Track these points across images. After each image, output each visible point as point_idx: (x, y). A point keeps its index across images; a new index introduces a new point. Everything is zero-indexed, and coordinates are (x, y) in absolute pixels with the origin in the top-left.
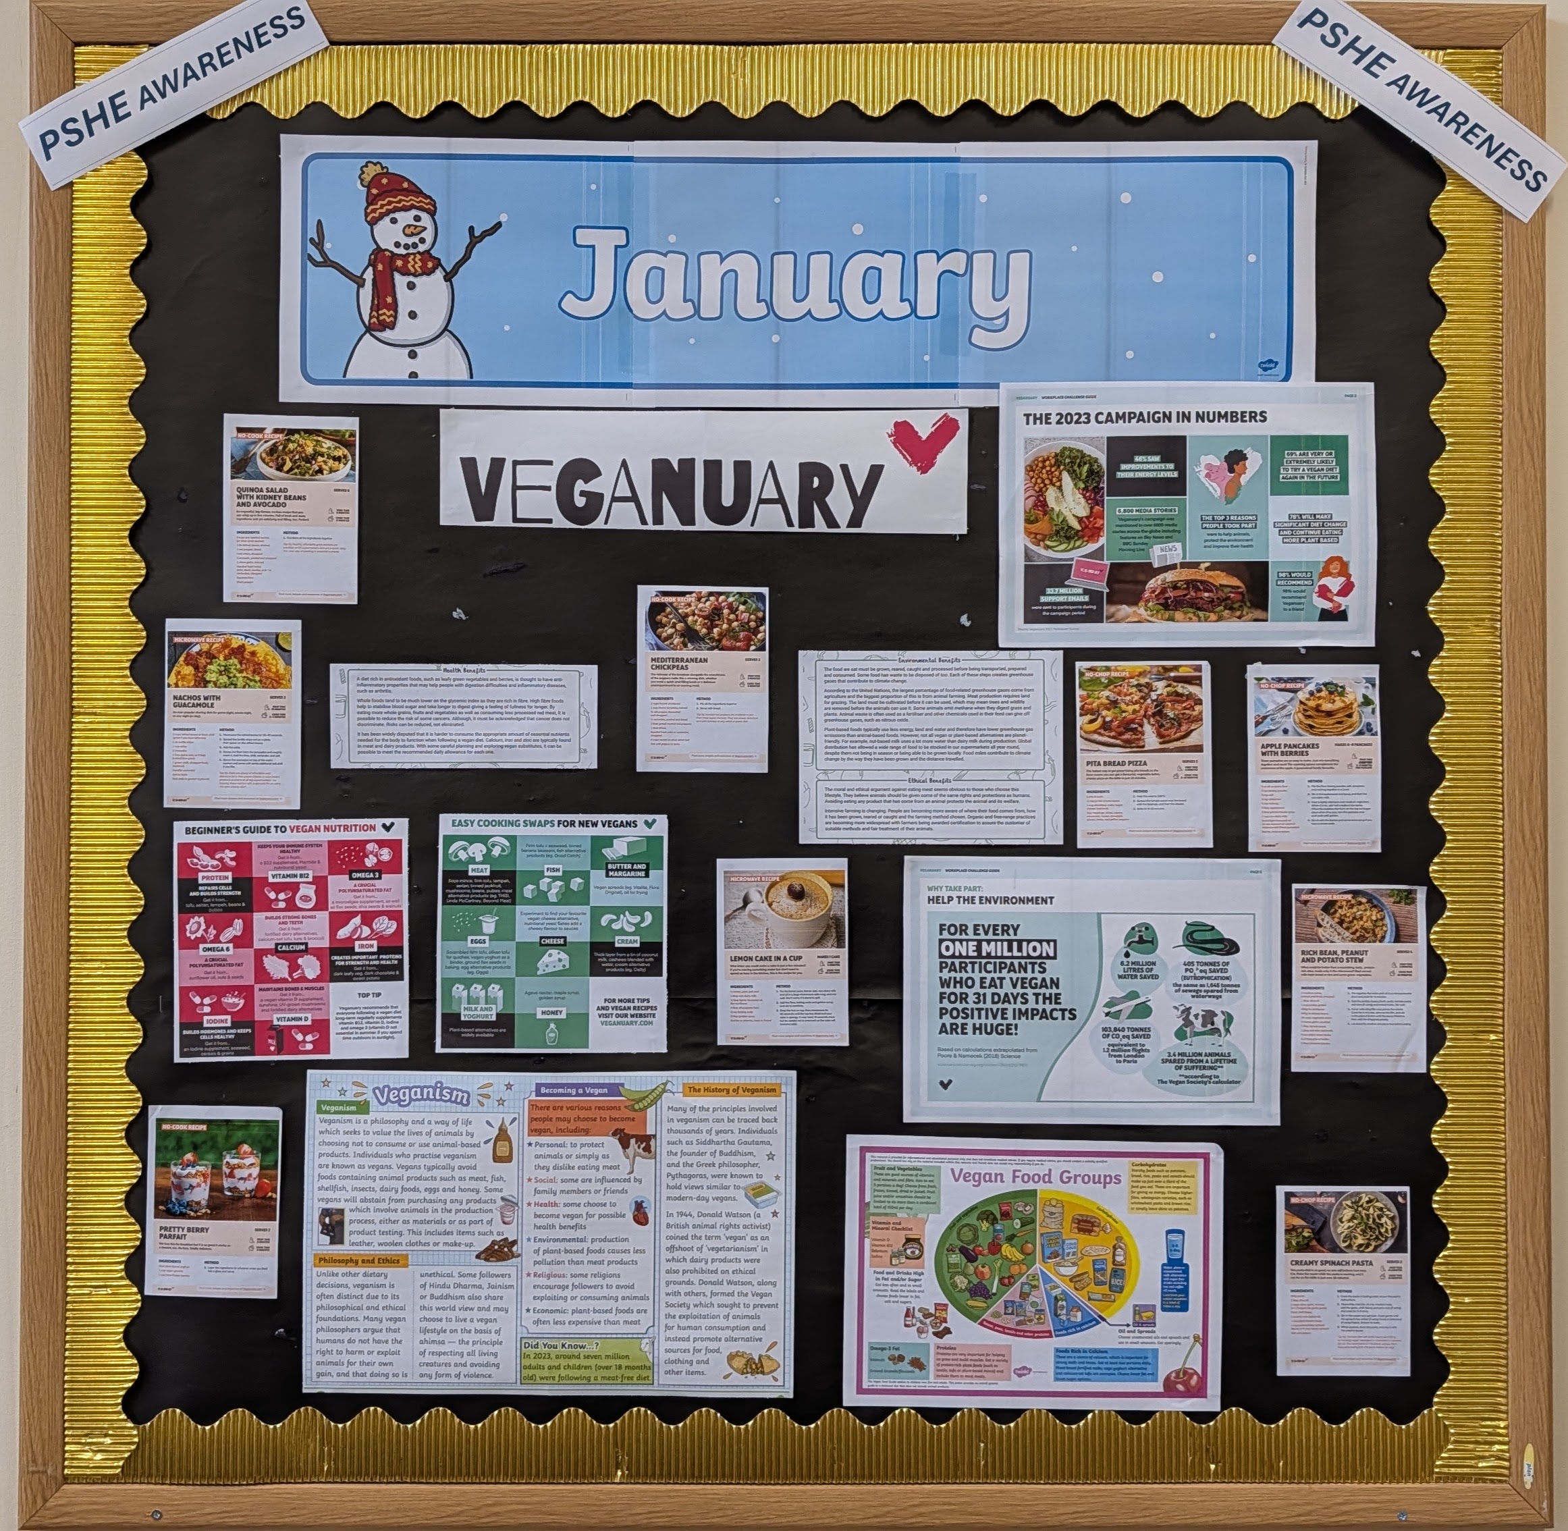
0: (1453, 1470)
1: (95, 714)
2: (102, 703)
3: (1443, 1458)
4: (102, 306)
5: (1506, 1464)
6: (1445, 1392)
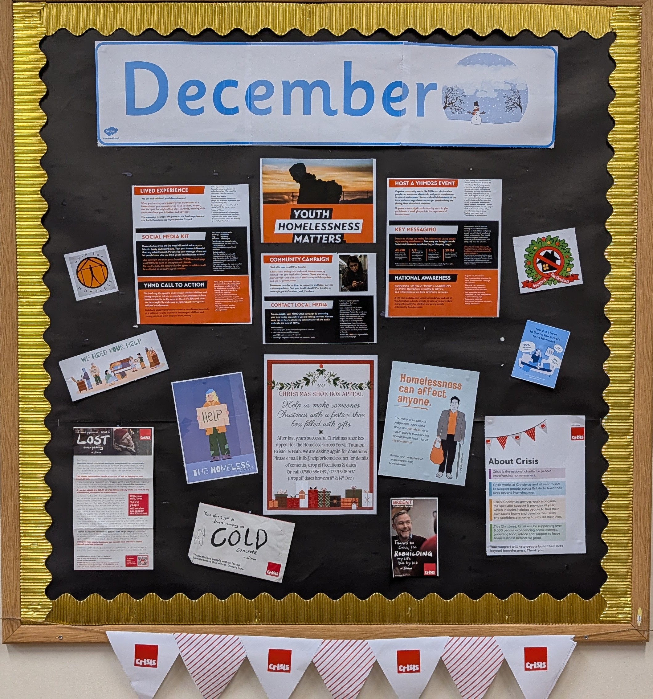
0: (608, 619)
1: (28, 298)
2: (31, 294)
3: (604, 614)
4: (27, 119)
5: (630, 616)
6: (605, 586)
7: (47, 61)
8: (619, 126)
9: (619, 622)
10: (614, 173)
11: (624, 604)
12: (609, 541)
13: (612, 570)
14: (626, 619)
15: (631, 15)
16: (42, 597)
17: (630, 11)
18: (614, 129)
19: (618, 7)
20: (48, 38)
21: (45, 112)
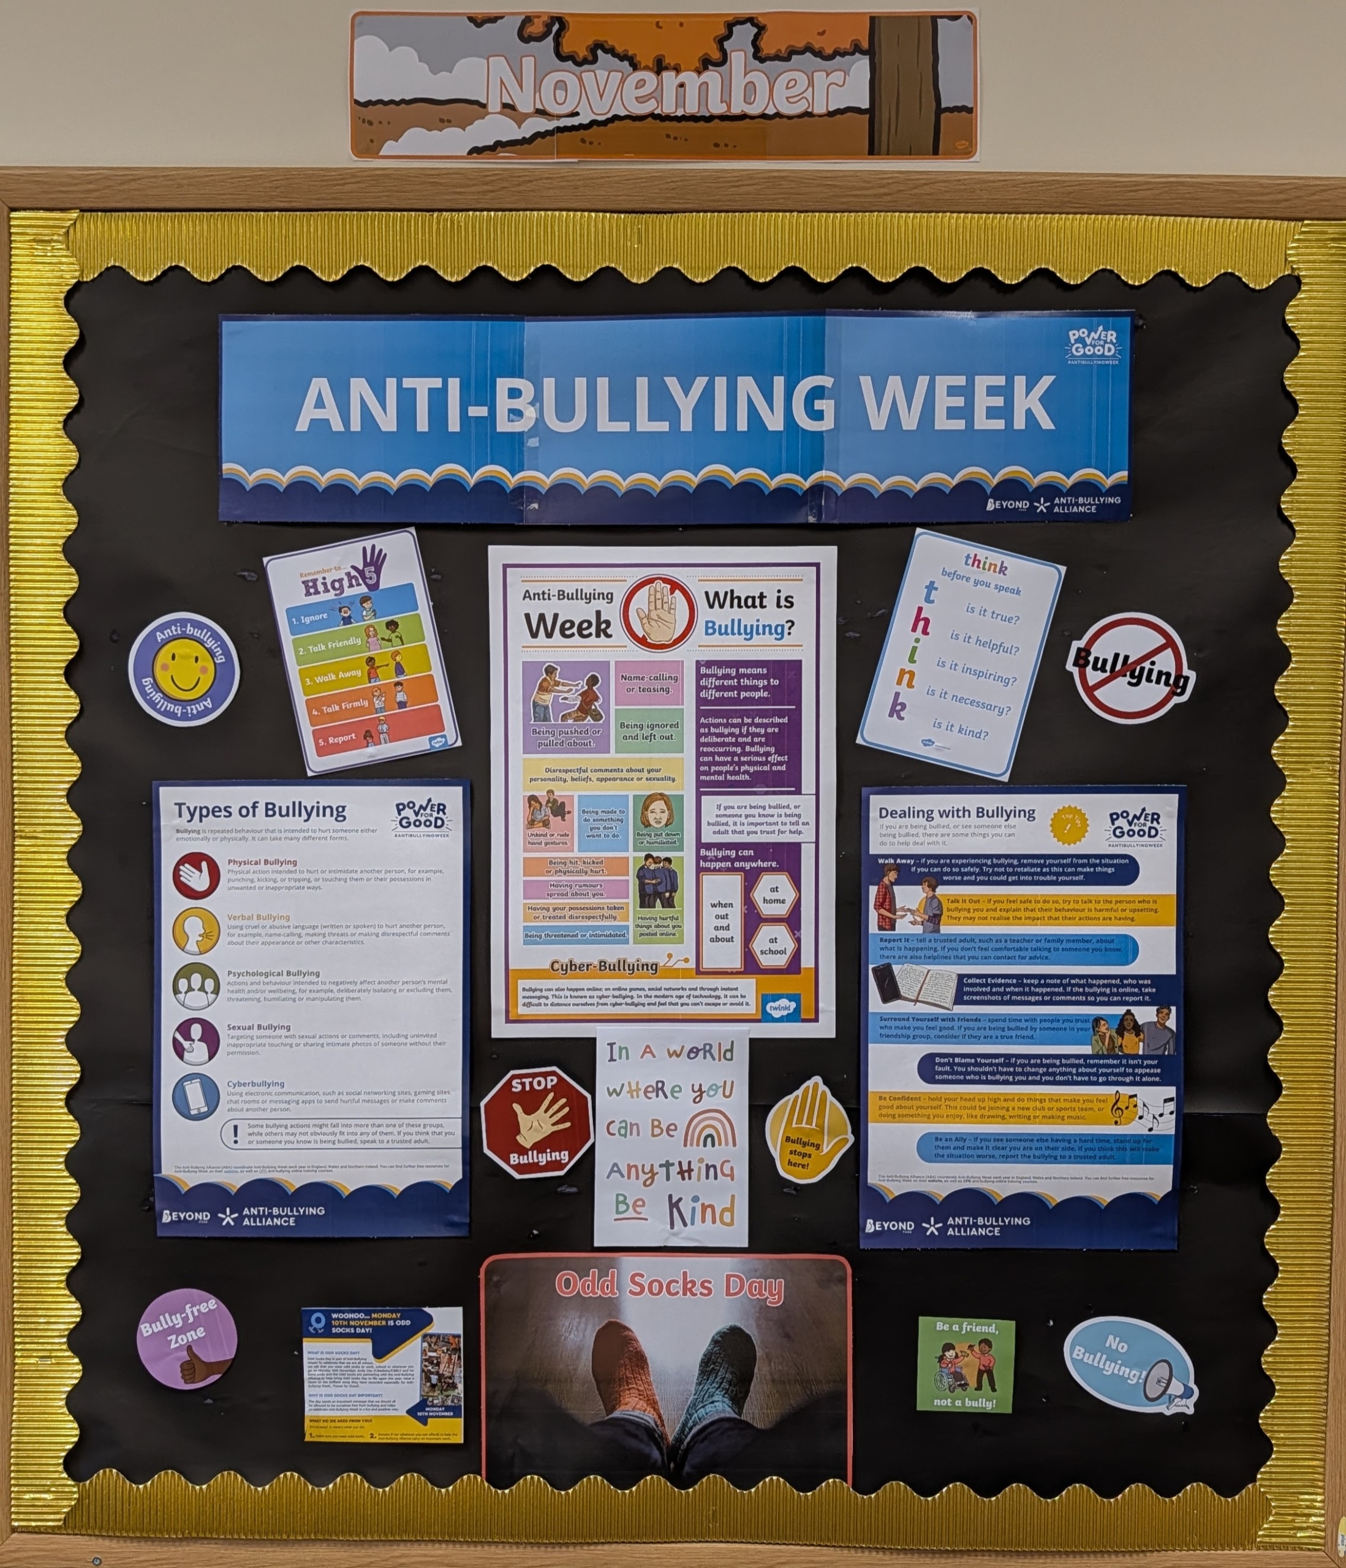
0: (1274, 1540)
3: (1265, 1528)
5: (1322, 1534)
6: (1267, 1469)
7: (82, 335)
8: (1305, 477)
9: (1298, 1546)
10: (1294, 578)
11: (1308, 1507)
12: (1278, 1373)
13: (1282, 1435)
14: (1314, 1540)
15: (1333, 240)
16: (56, 1475)
17: (1330, 230)
18: (1294, 484)
19: (1306, 222)
20: (84, 287)
21: (74, 443)
